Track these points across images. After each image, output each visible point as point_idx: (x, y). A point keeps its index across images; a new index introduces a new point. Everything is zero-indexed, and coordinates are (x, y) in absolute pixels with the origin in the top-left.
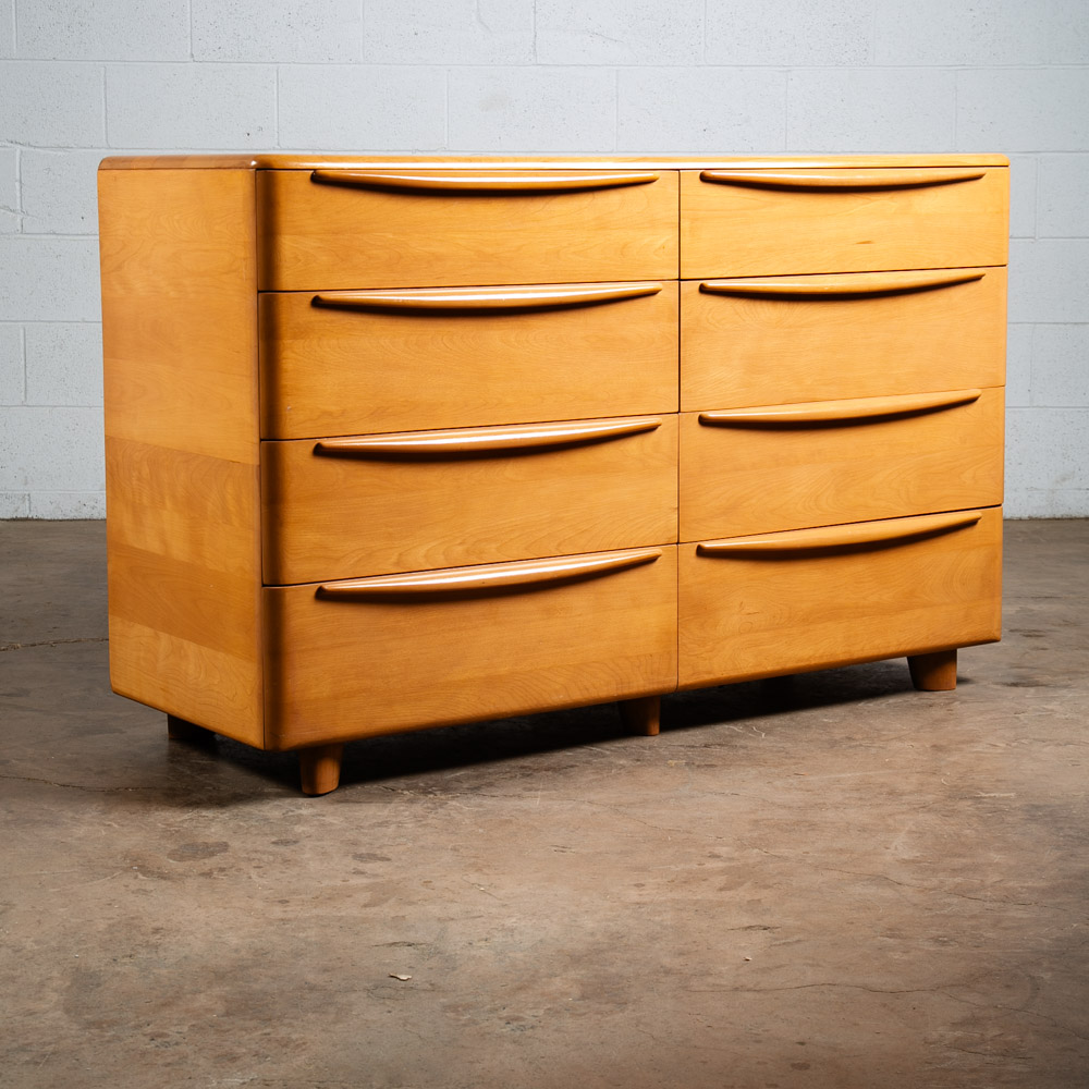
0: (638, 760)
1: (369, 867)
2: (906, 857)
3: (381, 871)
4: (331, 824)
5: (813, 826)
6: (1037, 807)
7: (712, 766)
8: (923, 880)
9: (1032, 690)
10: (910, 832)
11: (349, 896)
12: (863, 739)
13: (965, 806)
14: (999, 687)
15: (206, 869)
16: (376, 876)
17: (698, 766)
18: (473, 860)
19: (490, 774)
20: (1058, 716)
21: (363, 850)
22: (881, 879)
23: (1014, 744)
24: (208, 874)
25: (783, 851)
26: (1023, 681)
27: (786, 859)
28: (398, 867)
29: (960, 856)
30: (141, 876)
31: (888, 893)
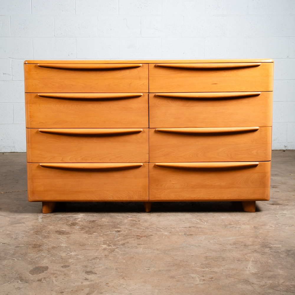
0: (170, 233)
1: (90, 277)
2: (253, 272)
3: (93, 279)
4: (80, 259)
5: (223, 259)
6: (289, 251)
7: (192, 235)
8: (260, 282)
9: (278, 206)
10: (253, 261)
11: (82, 290)
12: (234, 224)
13: (267, 250)
14: (269, 205)
15: (40, 278)
16: (92, 281)
17: (188, 235)
18: (122, 273)
19: (128, 238)
20: (287, 216)
21: (88, 270)
22: (246, 282)
23: (277, 226)
24: (40, 280)
25: (216, 269)
26: (275, 203)
27: (216, 273)
28: (98, 277)
29: (270, 271)
30: (20, 282)
31: (249, 288)
